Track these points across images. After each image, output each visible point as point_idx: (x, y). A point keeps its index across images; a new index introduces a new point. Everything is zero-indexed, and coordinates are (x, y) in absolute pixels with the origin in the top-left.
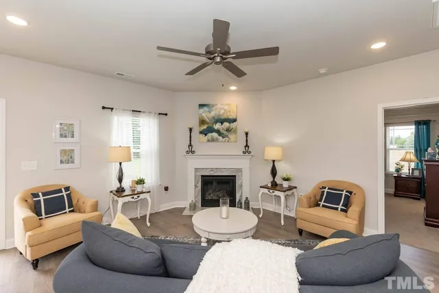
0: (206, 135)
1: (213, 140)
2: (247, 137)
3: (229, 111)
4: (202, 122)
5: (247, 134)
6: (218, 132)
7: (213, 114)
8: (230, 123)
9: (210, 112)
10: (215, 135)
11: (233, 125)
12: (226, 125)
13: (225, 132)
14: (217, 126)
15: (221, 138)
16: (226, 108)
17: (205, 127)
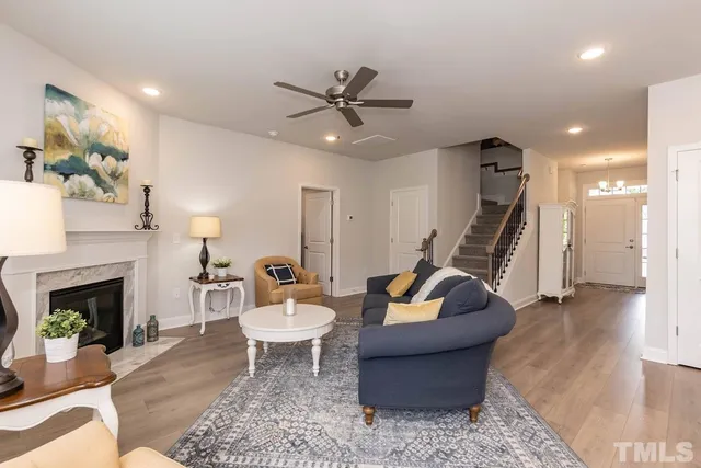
0: (66, 177)
1: (83, 195)
2: (147, 196)
3: (118, 134)
4: (59, 140)
5: (147, 190)
6: (94, 174)
7: (84, 126)
8: (118, 160)
9: (78, 118)
10: (88, 181)
11: (123, 166)
12: (110, 160)
13: (108, 179)
14: (93, 161)
15: (99, 191)
16: (112, 122)
17: (65, 155)
